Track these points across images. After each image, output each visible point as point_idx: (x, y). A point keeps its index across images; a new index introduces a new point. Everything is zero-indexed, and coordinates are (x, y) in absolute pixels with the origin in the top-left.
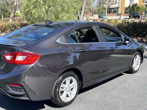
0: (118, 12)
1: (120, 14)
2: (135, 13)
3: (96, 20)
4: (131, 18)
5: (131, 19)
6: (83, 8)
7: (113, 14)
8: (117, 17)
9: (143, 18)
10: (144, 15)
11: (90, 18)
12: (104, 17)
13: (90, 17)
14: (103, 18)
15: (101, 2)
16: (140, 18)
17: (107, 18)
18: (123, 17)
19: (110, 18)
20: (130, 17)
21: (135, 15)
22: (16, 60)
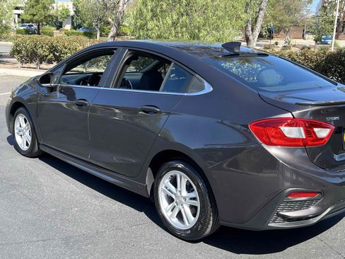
3: (309, 48)
6: (260, 19)
11: (293, 44)
12: (329, 42)
13: (294, 40)
14: (326, 43)
15: (327, 4)
17: (335, 44)
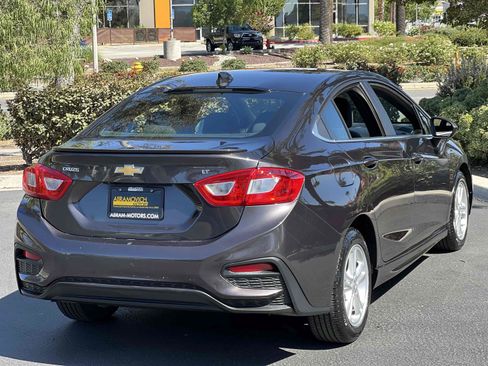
0: (137, 22)
1: (151, 30)
2: (236, 23)
4: (222, 53)
5: (223, 58)
7: (113, 31)
8: (137, 46)
9: (277, 47)
10: (272, 33)
16: (265, 47)
18: (177, 49)
19: (109, 52)
20: (212, 46)
21: (237, 36)
22: (248, 193)
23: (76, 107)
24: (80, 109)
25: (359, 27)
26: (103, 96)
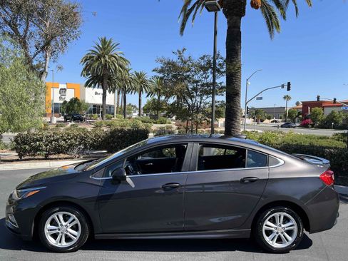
4: (70, 122)
16: (84, 120)
23: (41, 140)
24: (42, 140)
25: (112, 116)
26: (50, 136)
